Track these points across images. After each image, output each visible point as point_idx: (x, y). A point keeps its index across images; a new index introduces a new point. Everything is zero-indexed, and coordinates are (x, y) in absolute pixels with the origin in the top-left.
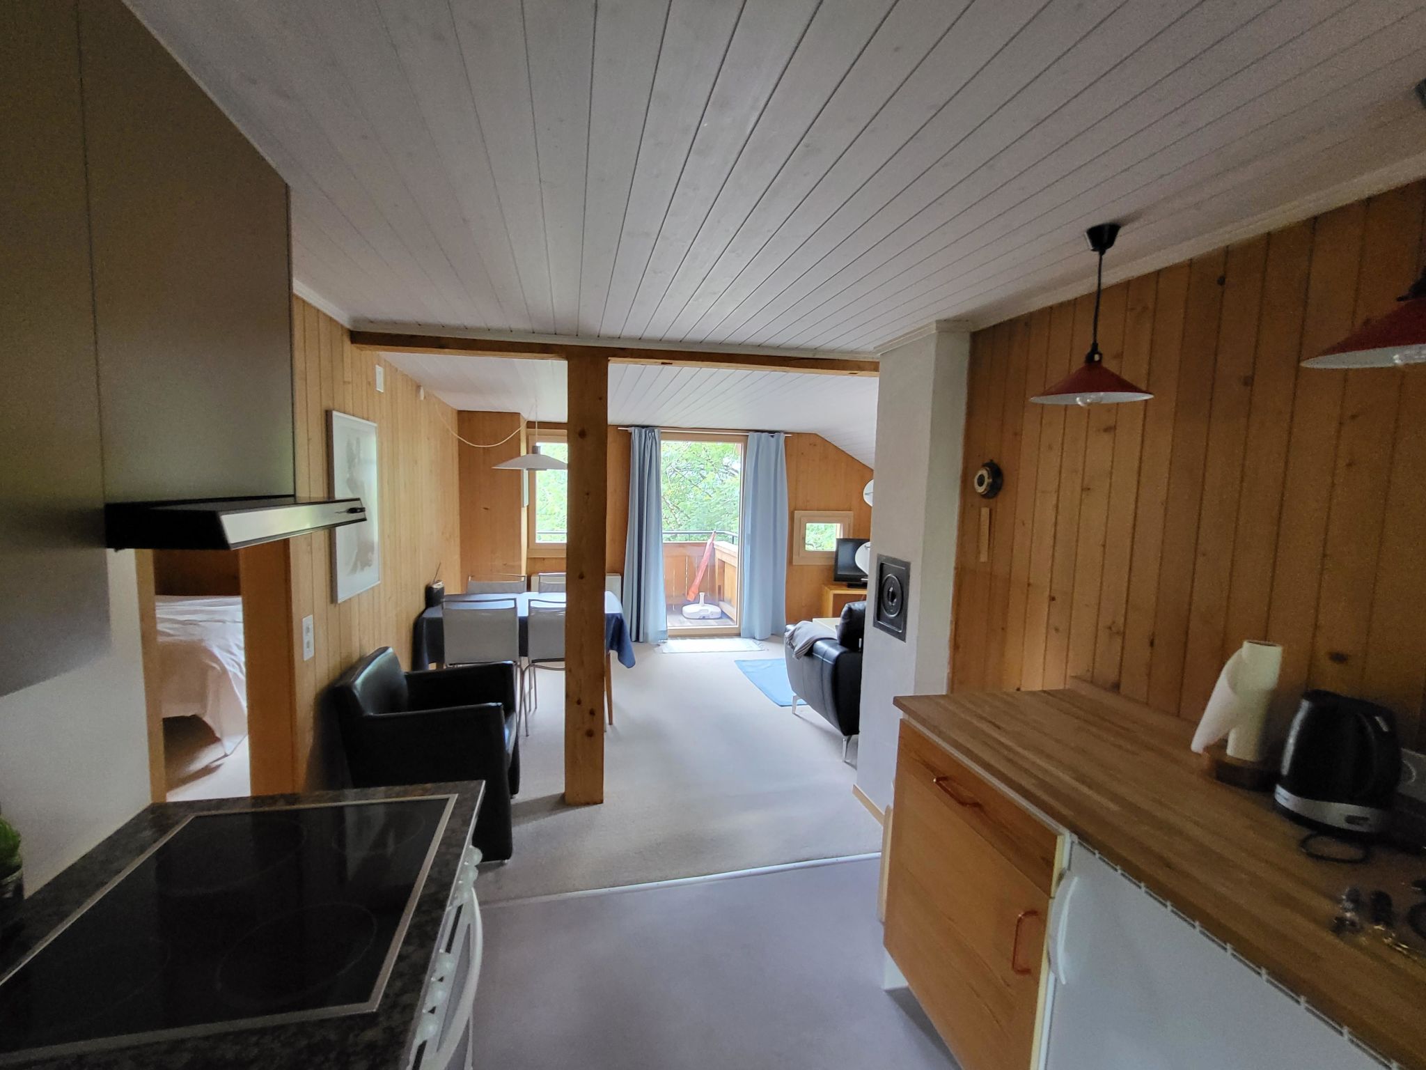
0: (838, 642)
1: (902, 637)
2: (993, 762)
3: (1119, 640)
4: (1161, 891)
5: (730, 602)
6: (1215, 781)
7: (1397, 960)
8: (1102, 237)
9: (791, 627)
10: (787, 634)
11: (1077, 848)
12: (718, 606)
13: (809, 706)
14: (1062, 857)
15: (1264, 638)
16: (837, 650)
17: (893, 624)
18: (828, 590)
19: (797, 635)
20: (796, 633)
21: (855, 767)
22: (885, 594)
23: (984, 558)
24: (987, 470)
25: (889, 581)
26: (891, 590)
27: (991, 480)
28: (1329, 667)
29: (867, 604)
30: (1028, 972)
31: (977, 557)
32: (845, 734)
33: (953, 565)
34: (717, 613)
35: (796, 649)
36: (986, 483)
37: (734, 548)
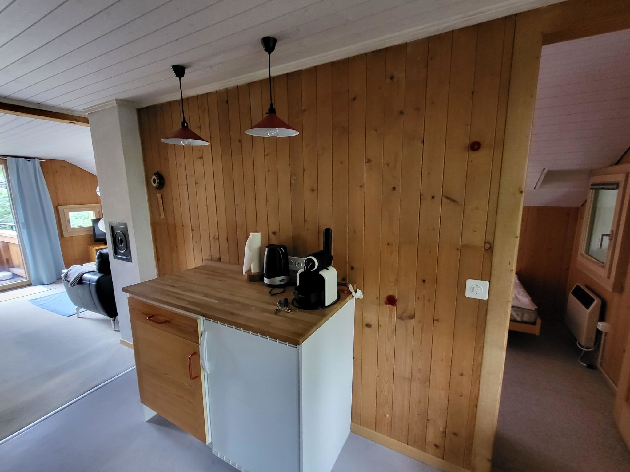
0: (97, 272)
1: (130, 260)
2: (170, 301)
3: (218, 241)
4: (232, 323)
5: (19, 267)
6: (249, 282)
7: (288, 315)
8: (179, 71)
9: (65, 271)
10: (63, 275)
11: (206, 321)
12: (9, 271)
13: (88, 311)
14: (201, 327)
15: (257, 231)
16: (97, 276)
17: (124, 256)
18: (92, 247)
19: (70, 274)
20: (69, 273)
21: (119, 331)
22: (117, 241)
23: (163, 217)
24: (156, 176)
25: (118, 234)
26: (120, 239)
27: (159, 181)
28: (272, 236)
29: (108, 249)
30: (197, 377)
31: (160, 218)
32: (111, 317)
33: (149, 222)
34: (9, 275)
35: (71, 282)
36: (157, 183)
37: (14, 233)
